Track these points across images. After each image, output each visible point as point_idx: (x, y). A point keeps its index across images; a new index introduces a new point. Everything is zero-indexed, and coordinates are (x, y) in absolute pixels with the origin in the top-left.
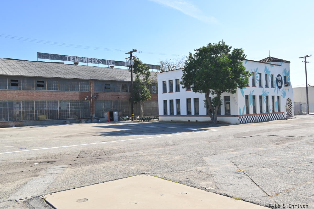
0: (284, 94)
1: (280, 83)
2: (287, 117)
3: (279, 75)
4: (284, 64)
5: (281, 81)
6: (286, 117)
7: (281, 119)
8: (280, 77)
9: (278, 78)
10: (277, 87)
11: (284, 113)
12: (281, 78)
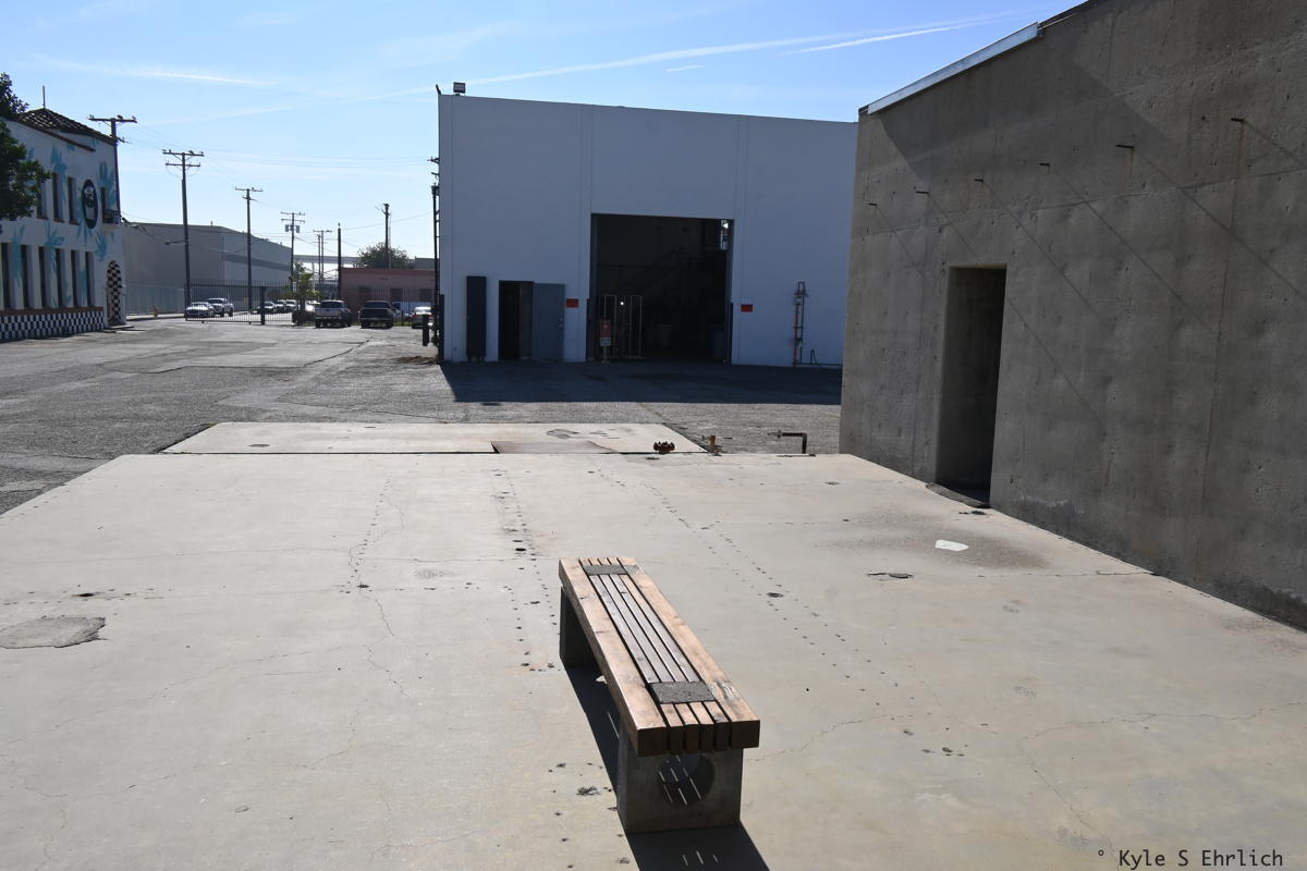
0: (103, 248)
1: (92, 209)
2: (110, 325)
3: (88, 183)
4: (100, 147)
5: (94, 204)
6: (107, 325)
7: (97, 331)
8: (92, 189)
9: (86, 191)
10: (83, 224)
11: (101, 309)
12: (95, 191)
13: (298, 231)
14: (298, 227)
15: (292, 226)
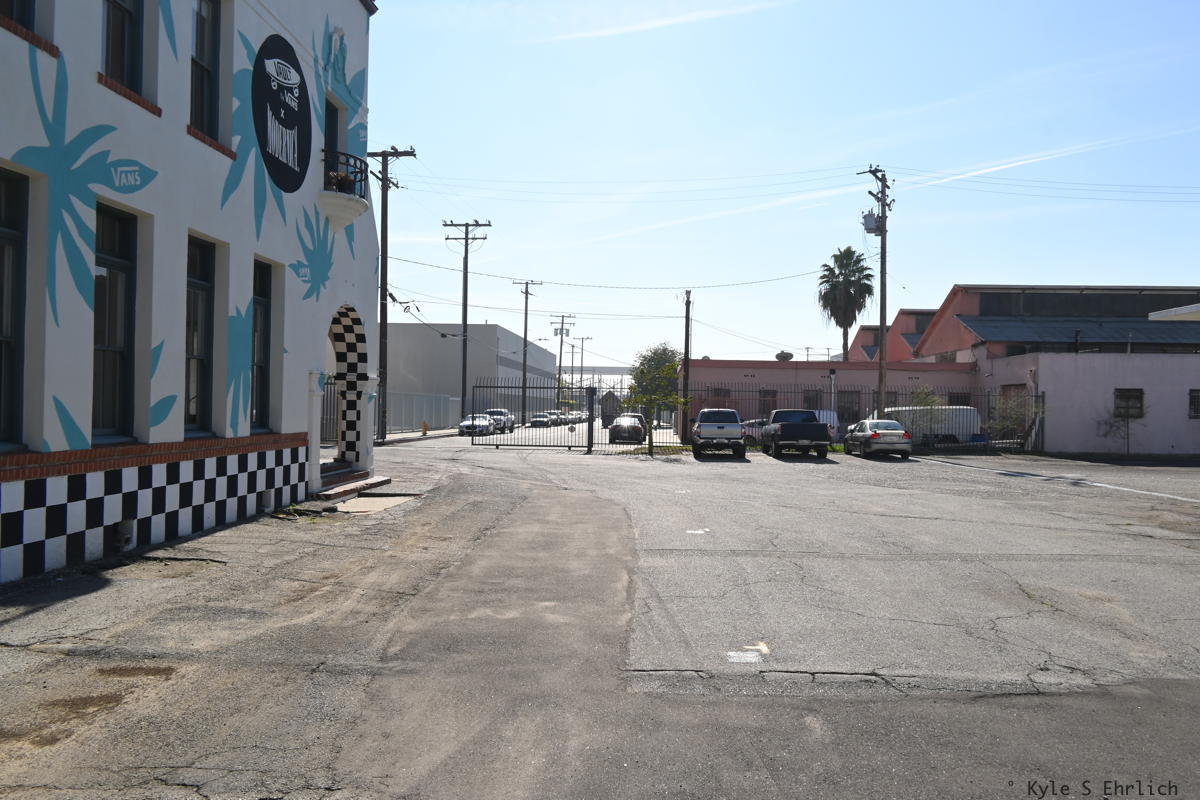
0: (318, 262)
1: (290, 134)
2: (325, 485)
5: (300, 123)
6: (313, 488)
7: (279, 509)
8: (293, 74)
9: (269, 67)
10: (253, 158)
11: (302, 440)
13: (567, 335)
14: (568, 331)
15: (562, 329)
